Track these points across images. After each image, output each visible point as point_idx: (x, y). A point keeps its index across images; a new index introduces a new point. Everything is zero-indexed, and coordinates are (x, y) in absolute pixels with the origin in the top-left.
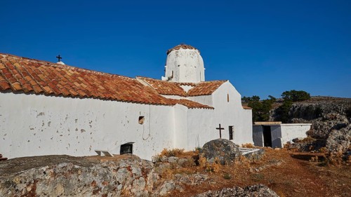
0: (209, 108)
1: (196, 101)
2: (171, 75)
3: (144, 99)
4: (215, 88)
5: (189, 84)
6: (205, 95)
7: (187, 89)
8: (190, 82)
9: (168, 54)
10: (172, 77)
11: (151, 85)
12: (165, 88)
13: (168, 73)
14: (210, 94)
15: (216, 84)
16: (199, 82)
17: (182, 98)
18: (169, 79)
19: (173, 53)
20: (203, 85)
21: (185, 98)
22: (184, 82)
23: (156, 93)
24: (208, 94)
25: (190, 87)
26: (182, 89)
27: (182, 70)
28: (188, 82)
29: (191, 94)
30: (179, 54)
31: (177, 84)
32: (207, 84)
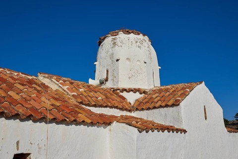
0: (177, 130)
1: (150, 119)
2: (105, 77)
3: (34, 109)
4: (184, 95)
5: (135, 91)
6: (167, 106)
7: (132, 98)
8: (137, 87)
9: (100, 44)
10: (107, 80)
11: (65, 88)
12: (92, 94)
13: (100, 74)
14: (176, 104)
15: (183, 89)
16: (152, 87)
17: (125, 113)
18: (102, 83)
19: (108, 40)
20: (160, 91)
21: (128, 114)
22: (127, 87)
23: (73, 101)
24: (173, 105)
25: (138, 96)
26: (124, 98)
27: (123, 68)
28: (133, 87)
29: (140, 106)
30: (118, 41)
31: (115, 90)
32: (167, 90)
